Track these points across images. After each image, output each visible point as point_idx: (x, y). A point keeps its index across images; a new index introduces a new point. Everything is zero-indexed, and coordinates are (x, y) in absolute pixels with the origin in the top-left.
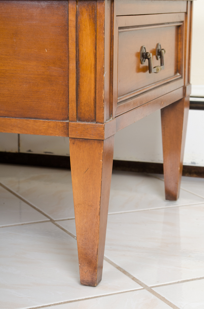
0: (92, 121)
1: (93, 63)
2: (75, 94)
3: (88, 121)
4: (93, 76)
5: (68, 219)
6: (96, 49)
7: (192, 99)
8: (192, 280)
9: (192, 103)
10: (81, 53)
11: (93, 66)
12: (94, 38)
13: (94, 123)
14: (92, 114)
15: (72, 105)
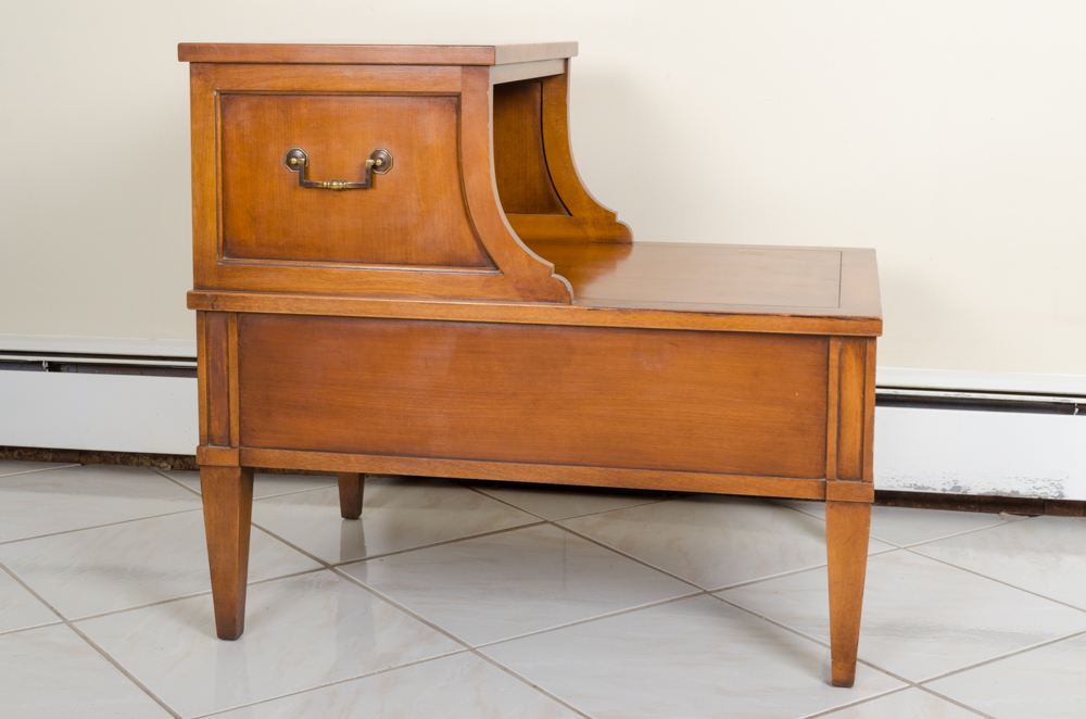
0: (857, 479)
1: (859, 409)
2: (835, 447)
3: (851, 479)
4: (859, 425)
5: (726, 589)
6: (864, 393)
7: (879, 391)
8: (970, 668)
9: (878, 395)
10: (844, 398)
11: (859, 414)
12: (861, 380)
13: (860, 482)
14: (858, 472)
15: (832, 461)
